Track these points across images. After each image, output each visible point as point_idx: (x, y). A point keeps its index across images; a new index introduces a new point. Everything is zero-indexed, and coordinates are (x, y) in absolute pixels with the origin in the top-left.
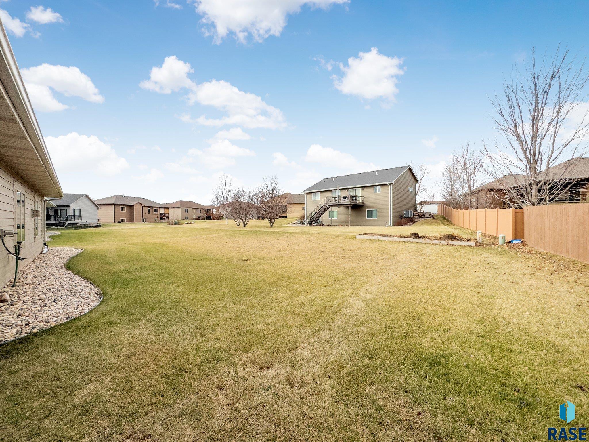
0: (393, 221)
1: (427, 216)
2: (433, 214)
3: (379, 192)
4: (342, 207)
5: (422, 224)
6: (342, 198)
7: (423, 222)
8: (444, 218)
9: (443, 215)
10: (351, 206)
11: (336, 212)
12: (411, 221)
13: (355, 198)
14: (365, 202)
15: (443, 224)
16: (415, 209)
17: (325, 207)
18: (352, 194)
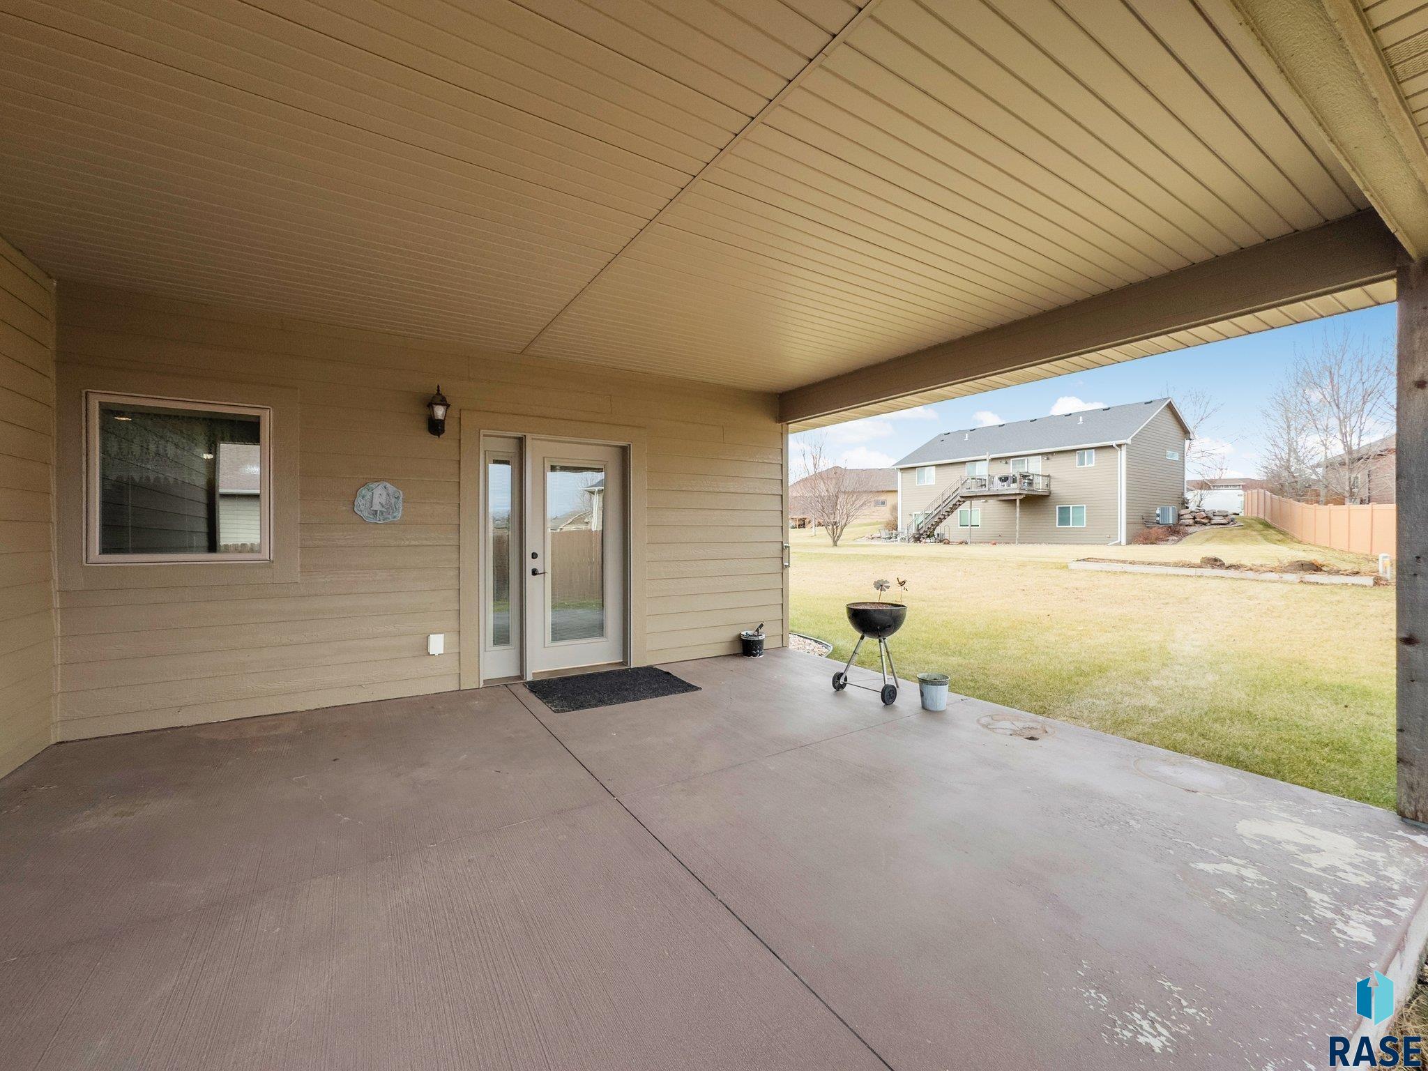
0: (1127, 534)
1: (1217, 520)
2: (1234, 516)
3: (1090, 465)
4: (992, 502)
5: (1207, 540)
6: (996, 480)
7: (1207, 536)
8: (1267, 526)
9: (1261, 516)
10: (1021, 497)
11: (977, 512)
12: (1175, 531)
13: (1029, 480)
14: (1051, 489)
15: (1266, 539)
16: (1183, 504)
17: (954, 502)
18: (1024, 470)
